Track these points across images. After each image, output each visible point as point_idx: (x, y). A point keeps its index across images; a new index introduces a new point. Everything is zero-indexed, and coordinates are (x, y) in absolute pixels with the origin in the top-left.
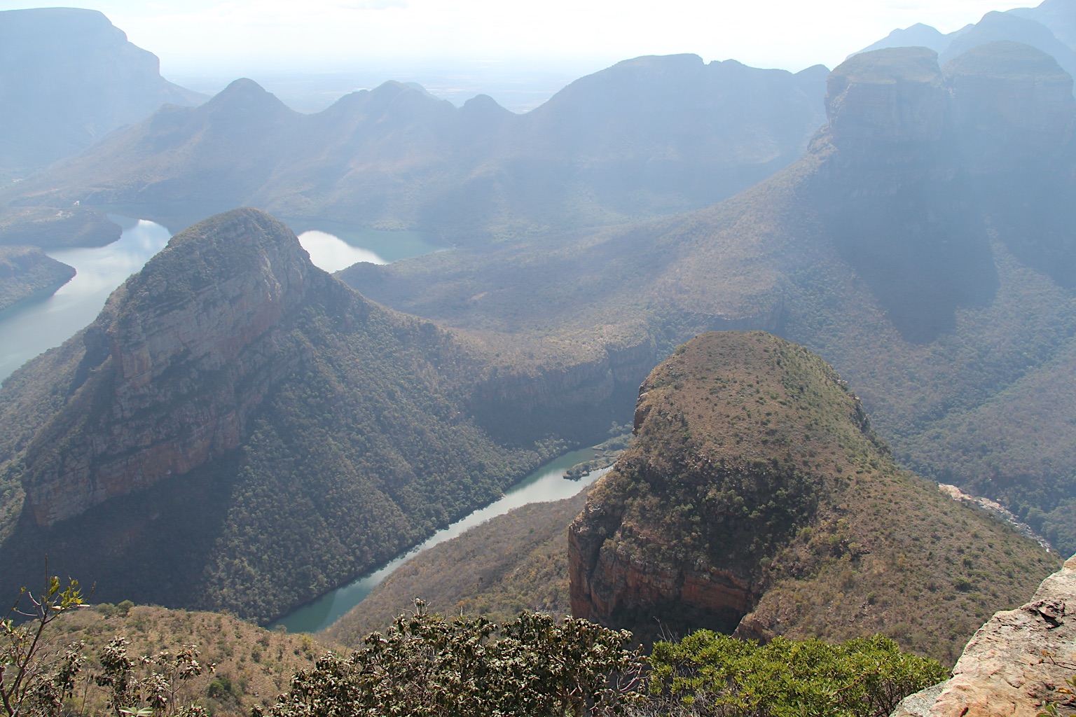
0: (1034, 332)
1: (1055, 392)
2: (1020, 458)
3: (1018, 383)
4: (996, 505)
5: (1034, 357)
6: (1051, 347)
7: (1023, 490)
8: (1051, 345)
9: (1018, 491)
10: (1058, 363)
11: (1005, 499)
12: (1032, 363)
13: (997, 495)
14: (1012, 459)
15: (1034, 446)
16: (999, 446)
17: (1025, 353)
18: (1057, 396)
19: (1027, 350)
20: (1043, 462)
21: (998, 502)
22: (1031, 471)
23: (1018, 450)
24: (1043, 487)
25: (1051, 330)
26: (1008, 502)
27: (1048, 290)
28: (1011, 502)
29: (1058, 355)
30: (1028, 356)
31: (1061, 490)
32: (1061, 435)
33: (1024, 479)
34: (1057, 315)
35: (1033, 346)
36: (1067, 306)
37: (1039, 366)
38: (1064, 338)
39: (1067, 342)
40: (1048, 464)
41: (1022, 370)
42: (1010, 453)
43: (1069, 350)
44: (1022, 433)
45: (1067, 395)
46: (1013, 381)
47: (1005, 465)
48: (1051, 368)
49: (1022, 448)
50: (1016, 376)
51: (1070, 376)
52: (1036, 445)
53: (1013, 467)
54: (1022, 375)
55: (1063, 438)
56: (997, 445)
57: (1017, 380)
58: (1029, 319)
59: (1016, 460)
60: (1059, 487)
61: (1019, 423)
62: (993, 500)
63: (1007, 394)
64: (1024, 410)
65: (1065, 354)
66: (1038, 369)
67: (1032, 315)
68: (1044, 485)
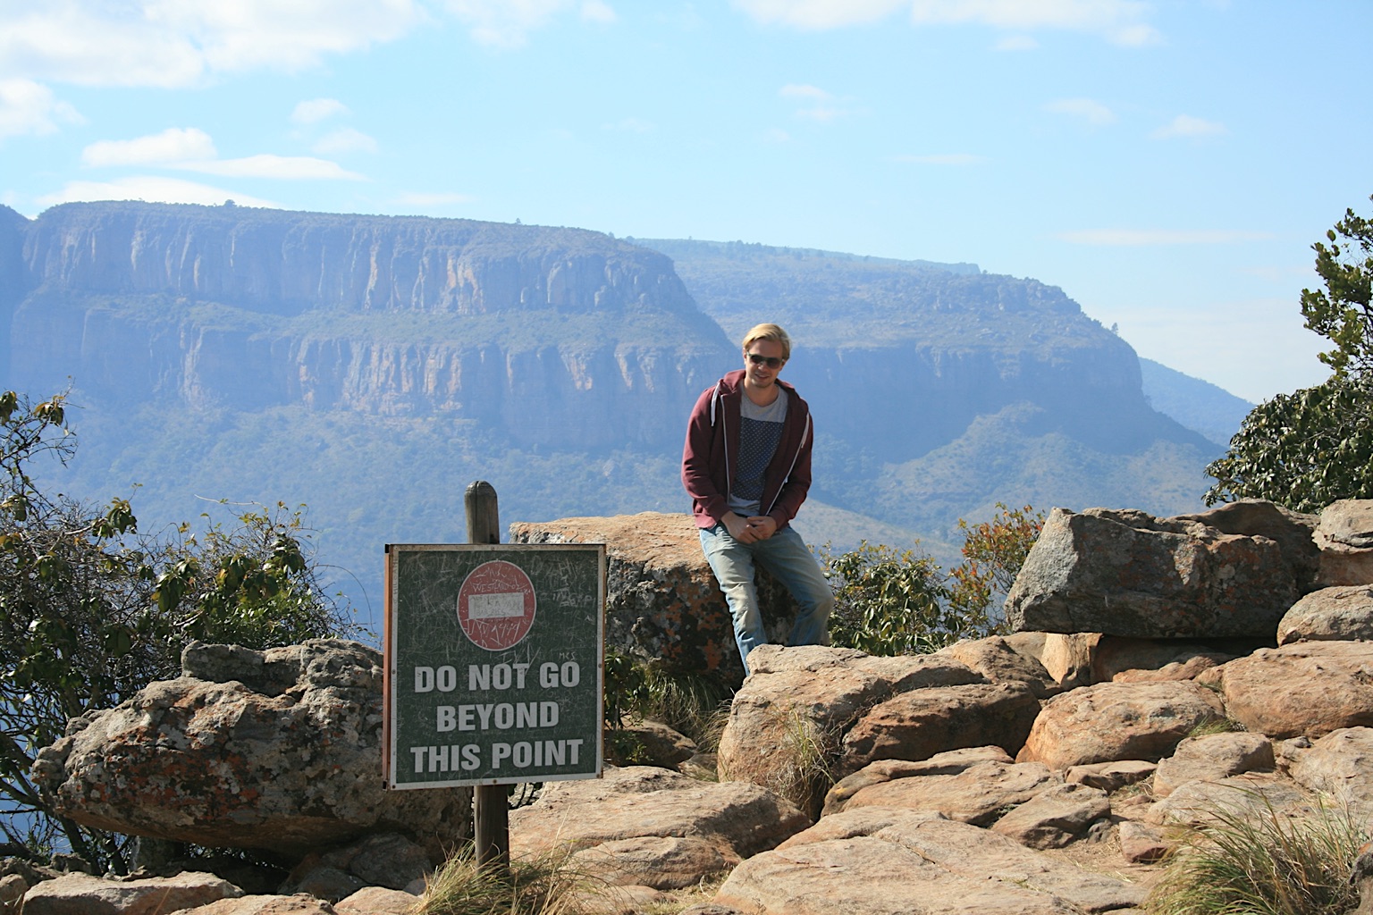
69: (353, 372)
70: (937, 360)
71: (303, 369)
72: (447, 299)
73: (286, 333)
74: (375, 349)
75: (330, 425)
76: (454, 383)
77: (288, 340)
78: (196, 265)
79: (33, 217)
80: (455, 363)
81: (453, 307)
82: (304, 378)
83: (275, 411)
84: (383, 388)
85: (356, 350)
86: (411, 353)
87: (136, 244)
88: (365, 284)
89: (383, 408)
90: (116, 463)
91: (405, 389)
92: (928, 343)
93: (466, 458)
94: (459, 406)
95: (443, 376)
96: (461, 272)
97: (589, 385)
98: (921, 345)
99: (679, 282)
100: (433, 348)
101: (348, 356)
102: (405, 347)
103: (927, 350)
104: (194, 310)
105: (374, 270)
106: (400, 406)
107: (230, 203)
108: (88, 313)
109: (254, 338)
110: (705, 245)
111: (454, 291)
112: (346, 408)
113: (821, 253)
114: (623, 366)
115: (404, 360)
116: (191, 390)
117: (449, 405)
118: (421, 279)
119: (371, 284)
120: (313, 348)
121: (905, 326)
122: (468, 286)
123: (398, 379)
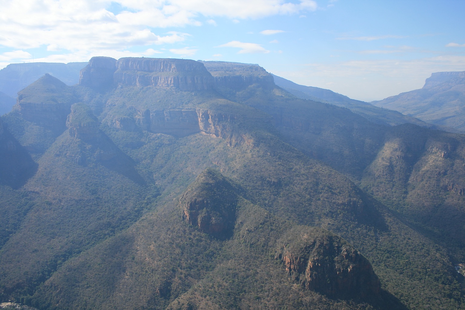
0: (9, 219)
1: (24, 242)
2: (14, 277)
3: (7, 244)
4: (9, 304)
5: (12, 230)
6: (18, 223)
7: (19, 290)
8: (18, 222)
9: (17, 292)
10: (22, 229)
11: (13, 299)
12: (12, 233)
13: (8, 299)
14: (10, 280)
15: (19, 269)
16: (4, 276)
17: (7, 229)
18: (25, 243)
19: (8, 228)
20: (24, 274)
21: (10, 302)
22: (20, 281)
23: (12, 274)
24: (28, 285)
25: (16, 216)
26: (15, 299)
27: (11, 198)
28: (16, 299)
29: (22, 225)
30: (9, 230)
31: (35, 283)
32: (30, 259)
33: (18, 286)
34: (17, 208)
35: (10, 225)
36: (21, 203)
37: (15, 233)
38: (23, 217)
39: (25, 218)
40: (27, 274)
41: (8, 237)
42: (9, 277)
43: (26, 221)
44: (13, 265)
45: (29, 241)
46: (5, 244)
47: (8, 283)
48: (20, 232)
49: (14, 272)
50: (5, 241)
51: (28, 233)
52: (20, 268)
53: (11, 282)
54: (8, 239)
55: (31, 260)
56: (2, 276)
57: (6, 243)
58: (5, 214)
59: (12, 279)
60: (35, 282)
61: (10, 261)
62: (7, 301)
63: (2, 251)
64: (11, 255)
65: (24, 224)
66: (14, 234)
67: (6, 211)
68: (28, 284)
69: (159, 81)
70: (244, 78)
71: (153, 80)
72: (172, 70)
73: (150, 75)
74: (162, 77)
75: (156, 88)
76: (172, 82)
77: (150, 76)
78: (138, 66)
79: (117, 60)
80: (172, 79)
81: (173, 71)
82: (153, 82)
83: (149, 86)
84: (163, 83)
85: (160, 78)
86: (167, 78)
87: (130, 64)
88: (161, 68)
89: (163, 86)
90: (127, 94)
91: (166, 83)
92: (243, 75)
93: (174, 93)
94: (173, 85)
95: (171, 81)
96: (173, 66)
97: (191, 82)
98: (242, 76)
99: (205, 68)
100: (170, 77)
101: (158, 79)
102: (166, 77)
103: (243, 76)
104: (138, 72)
105: (162, 66)
106: (166, 85)
107: (143, 57)
108: (124, 73)
109: (146, 76)
110: (214, 61)
111: (173, 69)
112: (158, 86)
113: (231, 62)
114: (196, 79)
115: (166, 79)
116: (138, 84)
117: (172, 85)
118: (168, 67)
119: (162, 68)
120: (154, 77)
121: (240, 73)
122: (175, 68)
123: (165, 81)
